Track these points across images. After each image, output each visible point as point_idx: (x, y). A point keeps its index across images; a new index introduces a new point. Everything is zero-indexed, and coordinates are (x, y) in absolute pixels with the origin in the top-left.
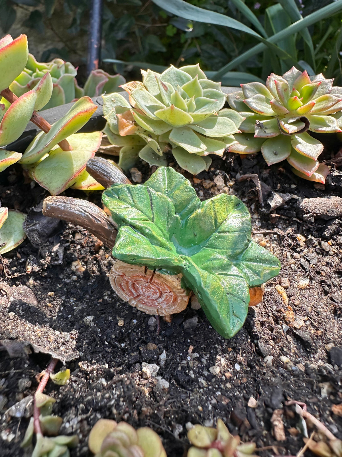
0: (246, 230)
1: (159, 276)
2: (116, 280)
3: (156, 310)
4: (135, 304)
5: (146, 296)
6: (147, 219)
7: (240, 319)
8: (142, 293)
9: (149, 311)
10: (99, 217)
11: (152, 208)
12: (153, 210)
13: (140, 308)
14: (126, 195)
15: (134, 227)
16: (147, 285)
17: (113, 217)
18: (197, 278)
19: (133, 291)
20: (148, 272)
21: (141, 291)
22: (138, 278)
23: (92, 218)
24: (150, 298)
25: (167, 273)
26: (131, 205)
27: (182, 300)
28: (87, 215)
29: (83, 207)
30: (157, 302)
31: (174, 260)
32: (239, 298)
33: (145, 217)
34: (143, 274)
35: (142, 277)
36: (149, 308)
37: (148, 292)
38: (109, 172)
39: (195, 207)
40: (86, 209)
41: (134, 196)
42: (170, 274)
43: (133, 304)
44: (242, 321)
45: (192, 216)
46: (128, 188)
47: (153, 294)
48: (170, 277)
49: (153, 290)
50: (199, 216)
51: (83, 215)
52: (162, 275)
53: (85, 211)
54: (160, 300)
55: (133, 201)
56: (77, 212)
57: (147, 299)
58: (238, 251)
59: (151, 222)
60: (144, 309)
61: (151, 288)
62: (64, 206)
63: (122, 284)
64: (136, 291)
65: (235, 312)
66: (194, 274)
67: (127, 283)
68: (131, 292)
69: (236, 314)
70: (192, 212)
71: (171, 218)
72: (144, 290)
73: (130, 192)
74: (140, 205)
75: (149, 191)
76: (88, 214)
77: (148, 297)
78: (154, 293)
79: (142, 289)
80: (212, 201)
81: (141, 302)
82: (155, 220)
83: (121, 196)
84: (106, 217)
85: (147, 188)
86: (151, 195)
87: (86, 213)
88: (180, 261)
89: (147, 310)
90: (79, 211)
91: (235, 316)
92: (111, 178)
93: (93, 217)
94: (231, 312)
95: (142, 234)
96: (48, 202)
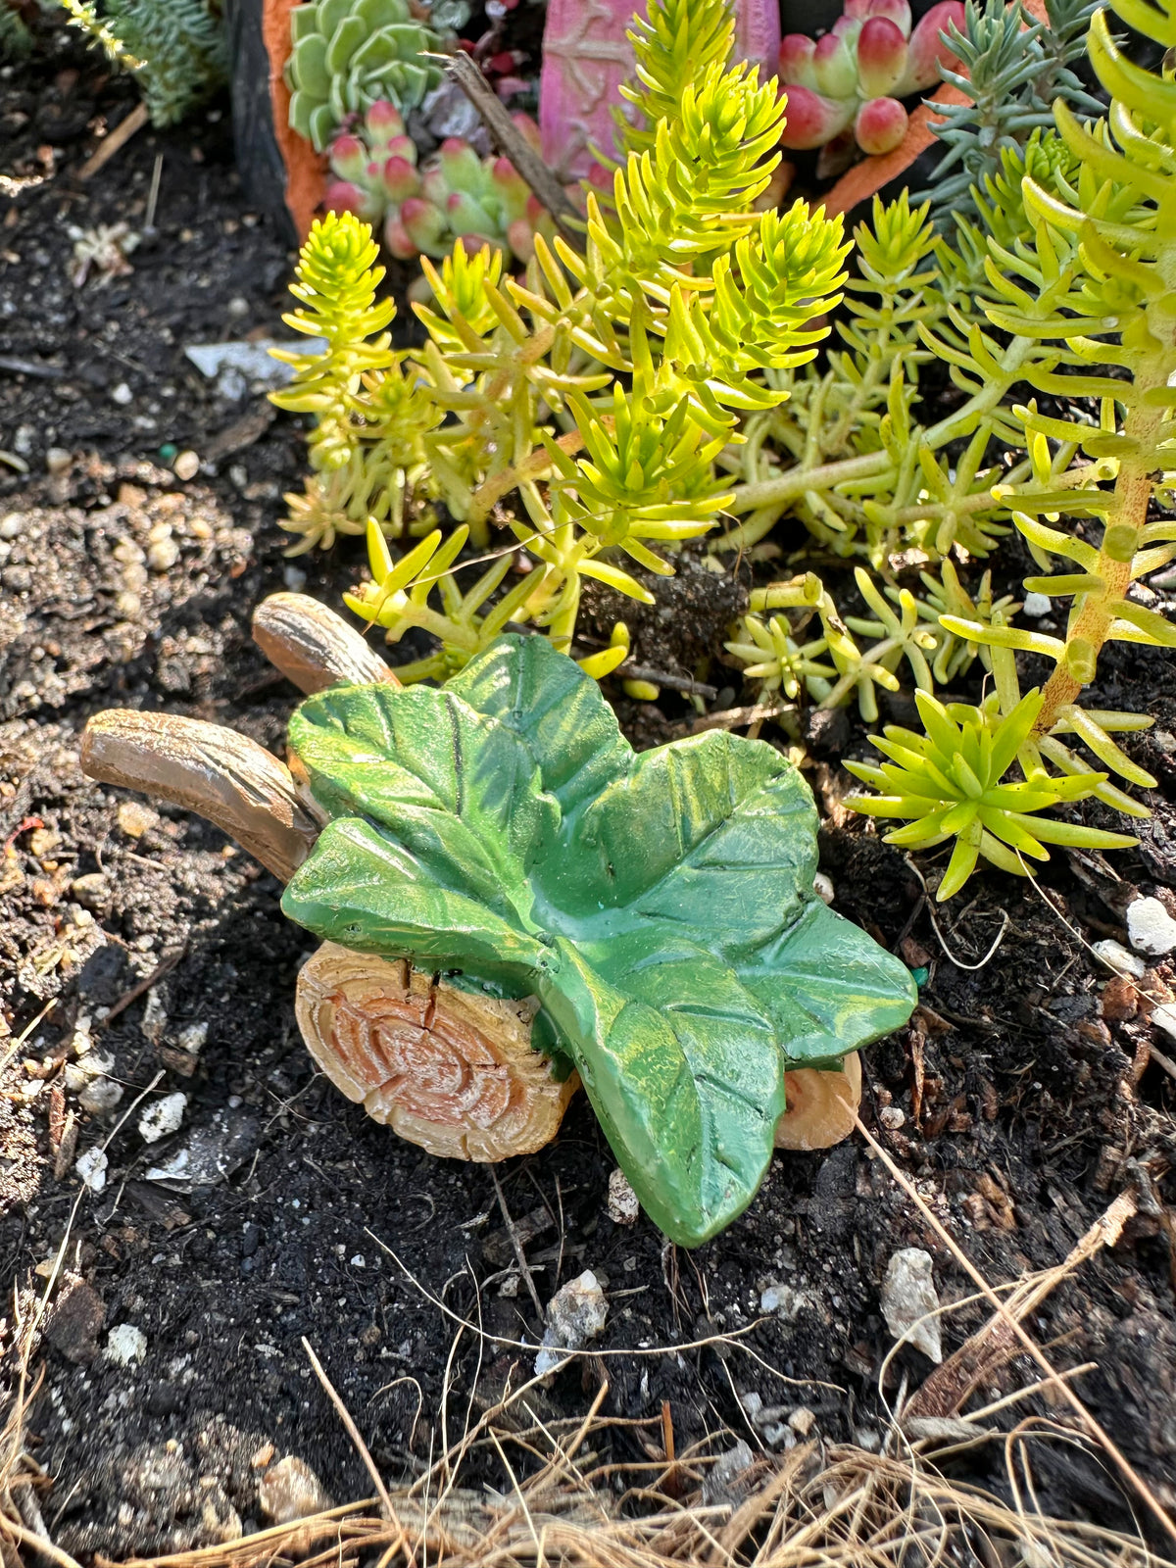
0: (794, 859)
1: (452, 998)
2: (316, 1015)
3: (457, 1139)
4: (387, 1111)
5: (419, 1081)
6: (437, 800)
7: (739, 1174)
8: (403, 1069)
9: (436, 1142)
10: (265, 785)
11: (458, 767)
12: (460, 776)
13: (405, 1127)
14: (371, 717)
15: (379, 823)
16: (418, 1034)
17: (313, 789)
18: (580, 1009)
19: (375, 1061)
20: (415, 985)
21: (400, 1059)
22: (386, 1009)
23: (238, 786)
24: (435, 1089)
25: (482, 989)
26: (385, 753)
27: (539, 1097)
28: (222, 777)
29: (210, 750)
30: (459, 1104)
31: (501, 939)
32: (741, 1097)
33: (428, 794)
34: (402, 994)
35: (397, 1002)
36: (435, 1131)
37: (424, 1063)
38: (323, 642)
39: (613, 772)
40: (221, 756)
41: (396, 723)
42: (493, 993)
43: (379, 1112)
44: (748, 1184)
45: (600, 801)
46: (380, 697)
47: (441, 1073)
48: (492, 1003)
49: (439, 1057)
50: (624, 802)
51: (209, 775)
52: (462, 996)
53: (218, 763)
54: (469, 1097)
55: (394, 739)
56: (191, 764)
57: (422, 1093)
58: (759, 933)
59: (449, 814)
60: (416, 1132)
61: (432, 1049)
62: (149, 743)
63: (338, 1032)
64: (385, 1061)
65: (721, 1146)
66: (572, 996)
67: (353, 1031)
68: (369, 1065)
69: (726, 1154)
70: (598, 786)
71: (526, 807)
72: (409, 1055)
73: (385, 711)
74: (413, 754)
75: (453, 710)
76: (226, 773)
77: (427, 1083)
78: (445, 1069)
79: (403, 1051)
80: (674, 752)
81: (404, 1102)
82: (465, 809)
83: (353, 723)
84: (291, 788)
85: (448, 700)
86: (456, 724)
87: (219, 769)
88: (526, 947)
89: (429, 1137)
90: (198, 762)
91: (724, 1162)
92: (329, 664)
93: (244, 783)
94: (706, 1144)
95: (407, 848)
96: (97, 729)
